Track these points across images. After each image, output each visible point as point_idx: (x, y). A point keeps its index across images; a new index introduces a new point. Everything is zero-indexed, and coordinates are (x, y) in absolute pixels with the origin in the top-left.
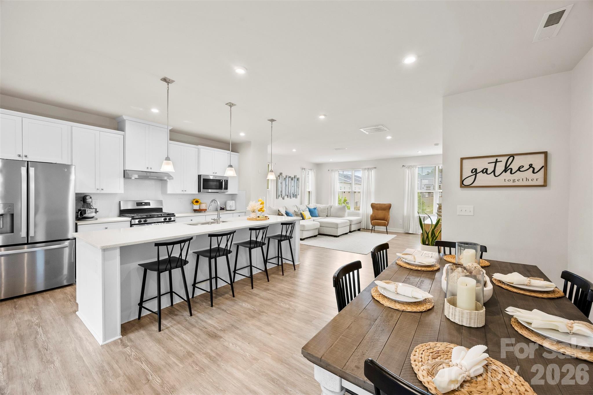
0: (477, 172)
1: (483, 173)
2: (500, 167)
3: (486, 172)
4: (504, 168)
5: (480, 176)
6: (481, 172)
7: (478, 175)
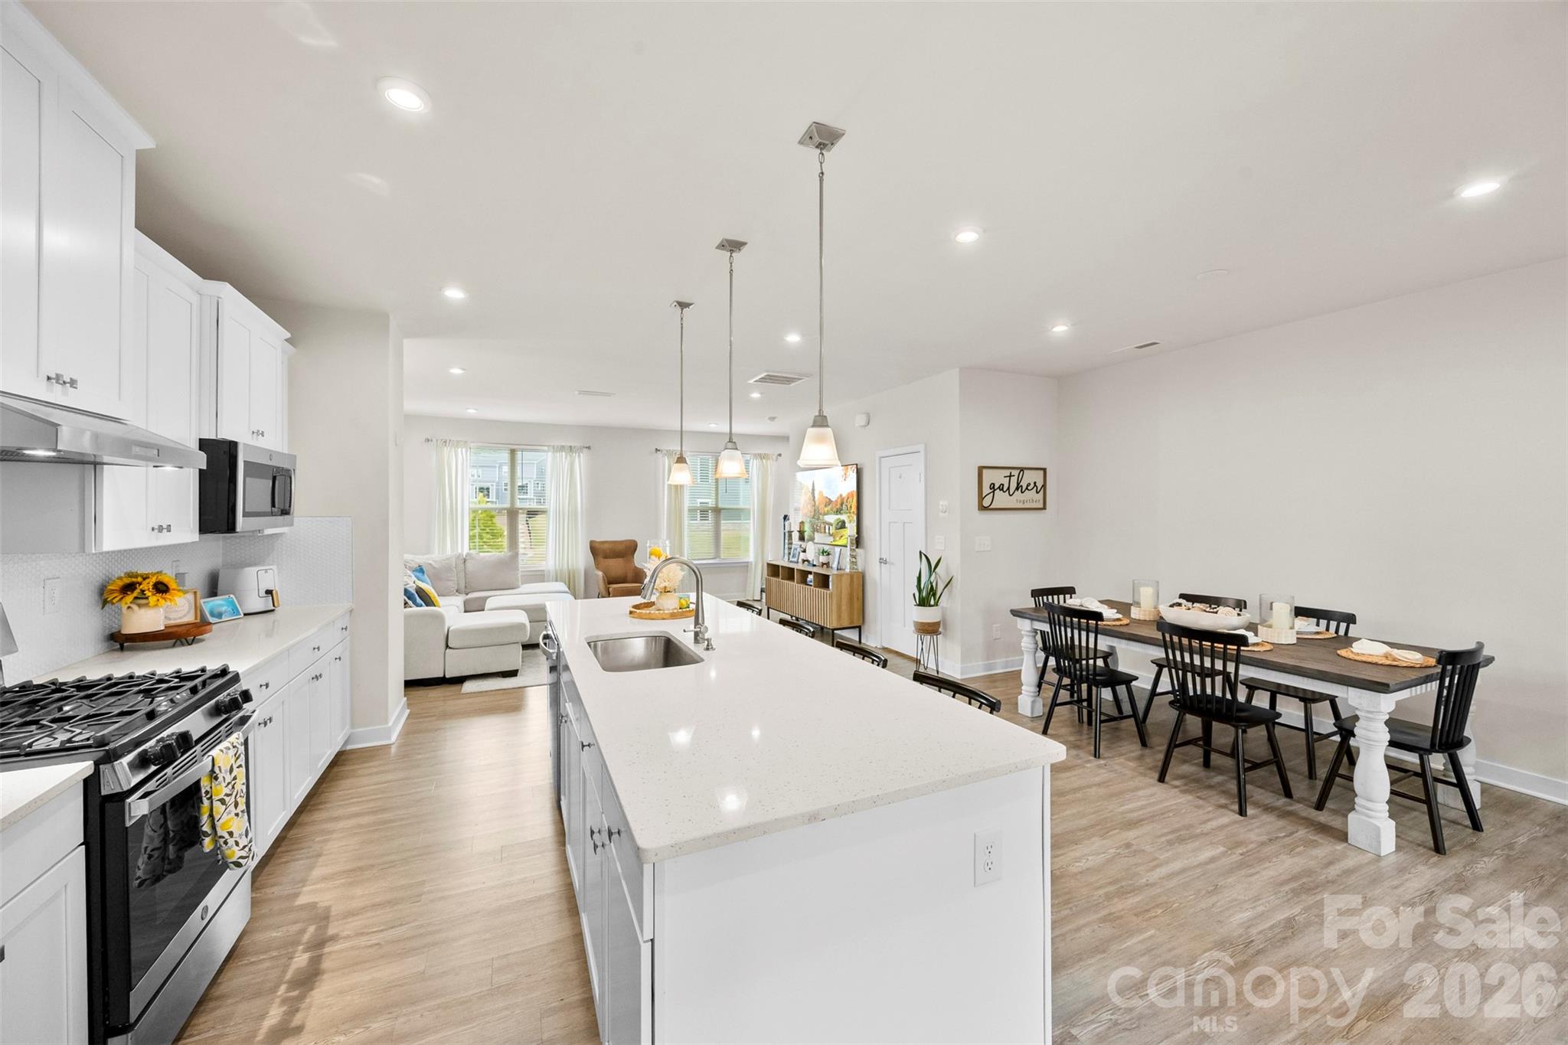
0: (995, 488)
1: (1000, 490)
2: (1013, 483)
3: (1002, 489)
4: (1016, 486)
5: (997, 492)
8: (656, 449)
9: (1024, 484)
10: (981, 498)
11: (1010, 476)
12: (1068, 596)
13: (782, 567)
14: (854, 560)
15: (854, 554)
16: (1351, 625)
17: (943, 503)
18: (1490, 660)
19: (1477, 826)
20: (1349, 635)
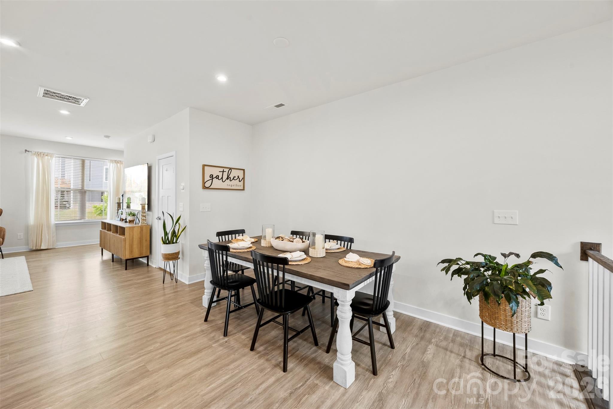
0: (213, 177)
1: (217, 179)
2: (225, 177)
3: (218, 178)
4: (227, 177)
5: (215, 180)
6: (215, 178)
7: (213, 179)
8: (26, 151)
9: (232, 176)
10: (204, 183)
11: (223, 172)
12: (237, 235)
13: (107, 223)
14: (144, 218)
15: (145, 214)
16: (352, 243)
17: (183, 184)
18: (398, 258)
19: (392, 346)
20: (351, 249)
